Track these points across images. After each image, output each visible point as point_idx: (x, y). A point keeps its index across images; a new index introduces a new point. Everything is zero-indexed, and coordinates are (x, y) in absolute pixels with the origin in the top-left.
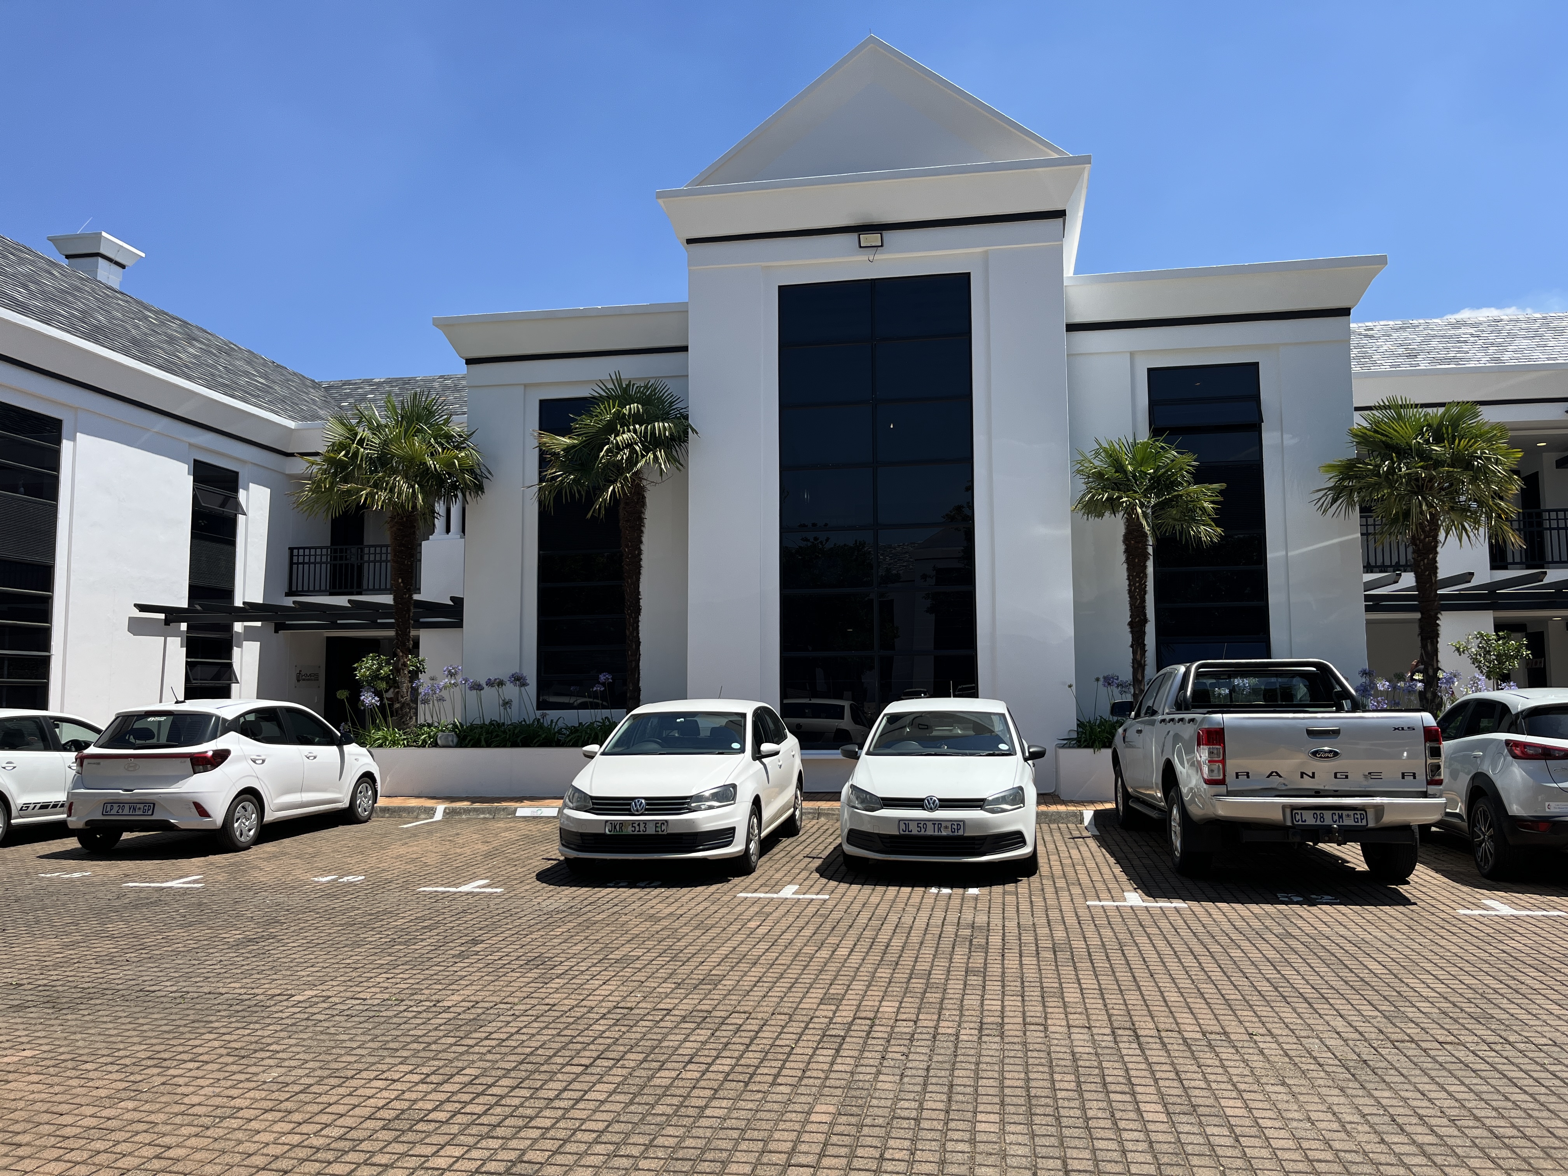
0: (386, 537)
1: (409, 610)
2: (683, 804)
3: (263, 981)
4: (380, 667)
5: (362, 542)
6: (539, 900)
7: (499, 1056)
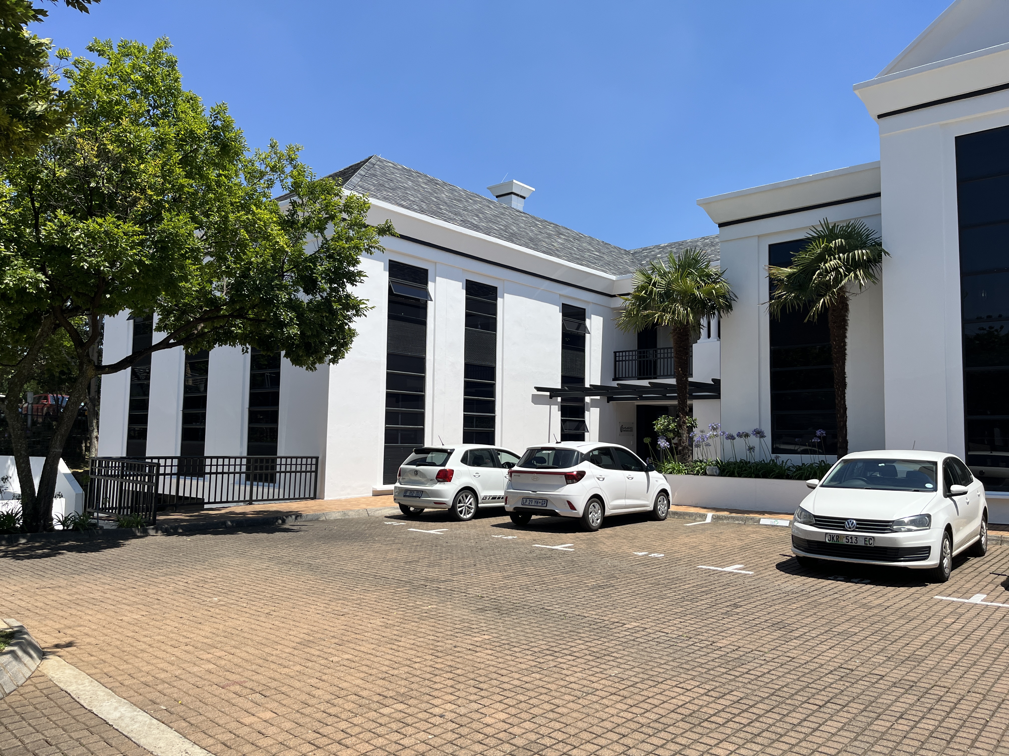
0: (671, 343)
1: (686, 388)
2: (887, 526)
3: (608, 613)
4: (668, 425)
5: (656, 346)
6: (779, 582)
7: (756, 687)
